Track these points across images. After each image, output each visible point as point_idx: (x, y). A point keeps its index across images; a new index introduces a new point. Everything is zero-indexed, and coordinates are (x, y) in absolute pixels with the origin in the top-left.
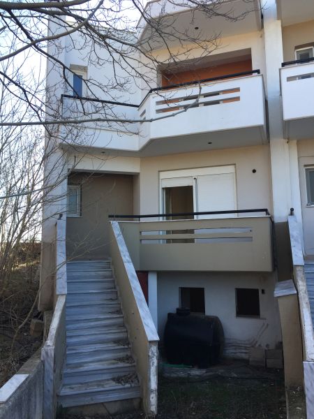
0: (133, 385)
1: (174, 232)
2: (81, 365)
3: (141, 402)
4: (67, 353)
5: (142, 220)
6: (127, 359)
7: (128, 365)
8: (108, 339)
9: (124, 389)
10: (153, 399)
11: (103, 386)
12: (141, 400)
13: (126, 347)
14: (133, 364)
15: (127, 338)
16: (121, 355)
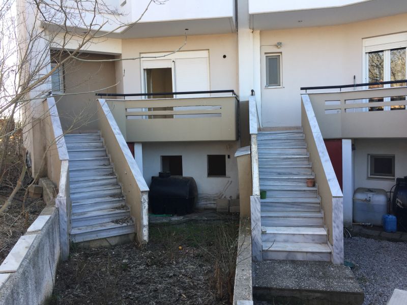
0: (129, 224)
1: (155, 109)
2: (85, 213)
3: (136, 236)
4: (73, 205)
5: (127, 98)
6: (123, 207)
7: (124, 211)
8: (105, 194)
9: (122, 227)
10: (145, 232)
11: (105, 226)
12: (136, 234)
13: (121, 199)
14: (128, 210)
15: (121, 193)
16: (118, 205)
